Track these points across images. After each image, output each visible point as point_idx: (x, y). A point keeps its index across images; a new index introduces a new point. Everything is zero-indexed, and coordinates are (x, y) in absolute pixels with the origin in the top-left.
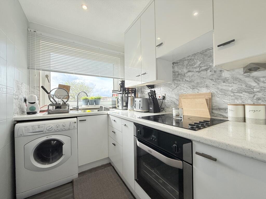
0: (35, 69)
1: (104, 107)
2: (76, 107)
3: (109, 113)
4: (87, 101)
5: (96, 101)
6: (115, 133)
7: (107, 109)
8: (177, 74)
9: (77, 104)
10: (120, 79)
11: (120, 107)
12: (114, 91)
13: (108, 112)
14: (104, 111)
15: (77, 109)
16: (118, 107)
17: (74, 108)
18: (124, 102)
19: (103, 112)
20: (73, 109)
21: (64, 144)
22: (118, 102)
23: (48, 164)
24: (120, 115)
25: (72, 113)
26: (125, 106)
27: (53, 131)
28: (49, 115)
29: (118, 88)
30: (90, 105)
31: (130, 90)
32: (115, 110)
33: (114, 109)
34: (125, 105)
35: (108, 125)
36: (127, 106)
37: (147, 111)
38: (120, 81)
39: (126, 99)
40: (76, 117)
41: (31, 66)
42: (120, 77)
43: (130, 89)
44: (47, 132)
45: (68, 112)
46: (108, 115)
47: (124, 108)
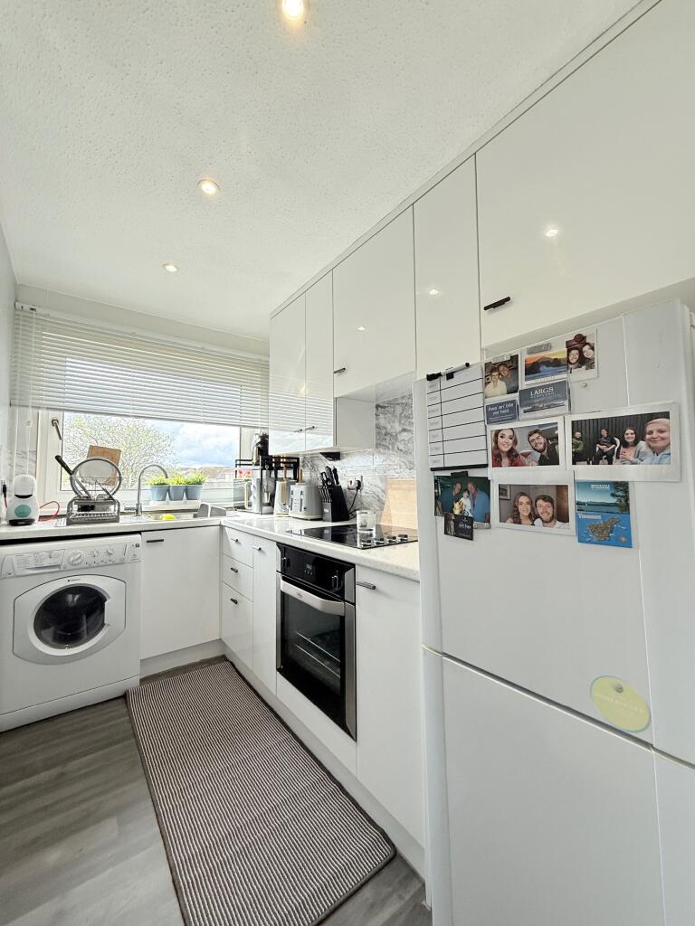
0: (27, 406)
1: (212, 508)
2: (135, 506)
3: (224, 521)
4: (164, 490)
5: (189, 491)
6: (237, 572)
7: (221, 513)
8: (384, 432)
9: (136, 499)
10: (258, 428)
11: (255, 507)
12: (240, 462)
13: (222, 520)
14: (211, 516)
15: (137, 511)
16: (250, 505)
17: (129, 509)
18: (266, 494)
19: (209, 518)
20: (128, 512)
21: (109, 597)
22: (250, 494)
23: (69, 647)
24: (254, 528)
25: (126, 522)
26: (269, 505)
27: (83, 565)
28: (70, 527)
29: (251, 453)
30: (171, 499)
31: (283, 463)
32: (241, 515)
33: (239, 513)
34: (266, 500)
35: (221, 554)
36: (271, 504)
37: (318, 517)
38: (257, 436)
39: (271, 485)
40: (139, 532)
41: (20, 400)
42: (259, 424)
43: (283, 458)
44: (70, 567)
45: (116, 520)
46: (222, 527)
47: (266, 509)
